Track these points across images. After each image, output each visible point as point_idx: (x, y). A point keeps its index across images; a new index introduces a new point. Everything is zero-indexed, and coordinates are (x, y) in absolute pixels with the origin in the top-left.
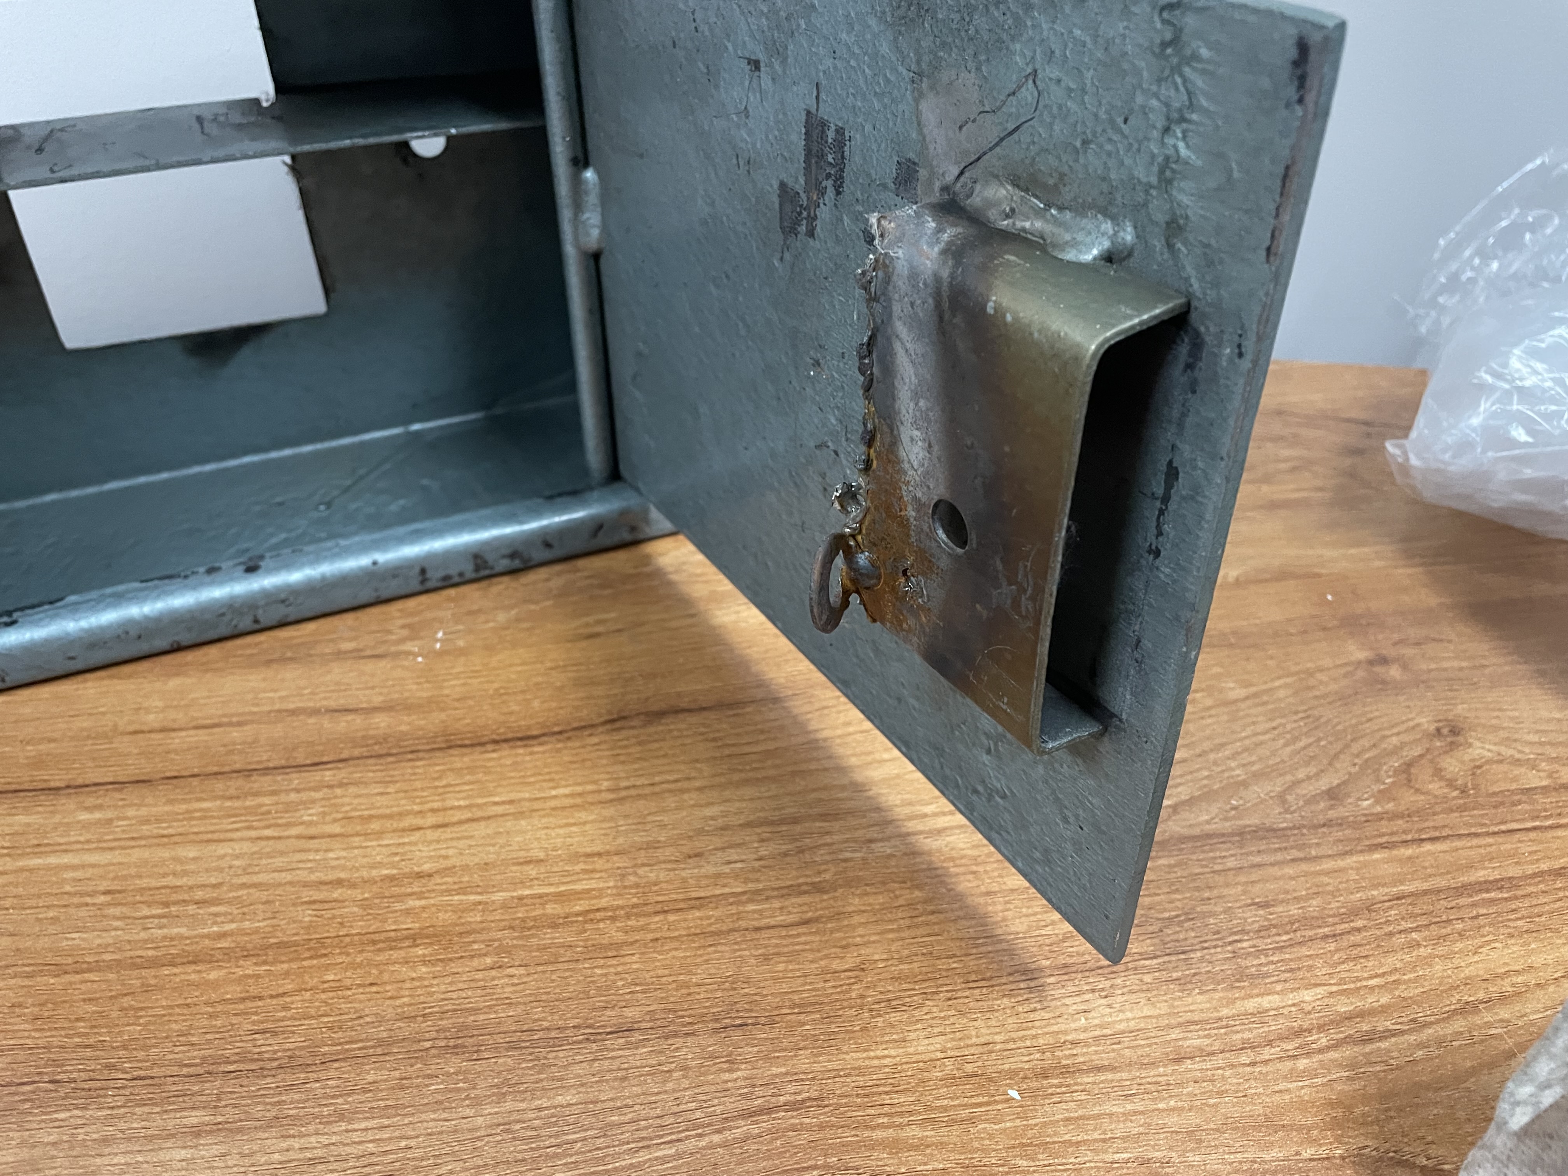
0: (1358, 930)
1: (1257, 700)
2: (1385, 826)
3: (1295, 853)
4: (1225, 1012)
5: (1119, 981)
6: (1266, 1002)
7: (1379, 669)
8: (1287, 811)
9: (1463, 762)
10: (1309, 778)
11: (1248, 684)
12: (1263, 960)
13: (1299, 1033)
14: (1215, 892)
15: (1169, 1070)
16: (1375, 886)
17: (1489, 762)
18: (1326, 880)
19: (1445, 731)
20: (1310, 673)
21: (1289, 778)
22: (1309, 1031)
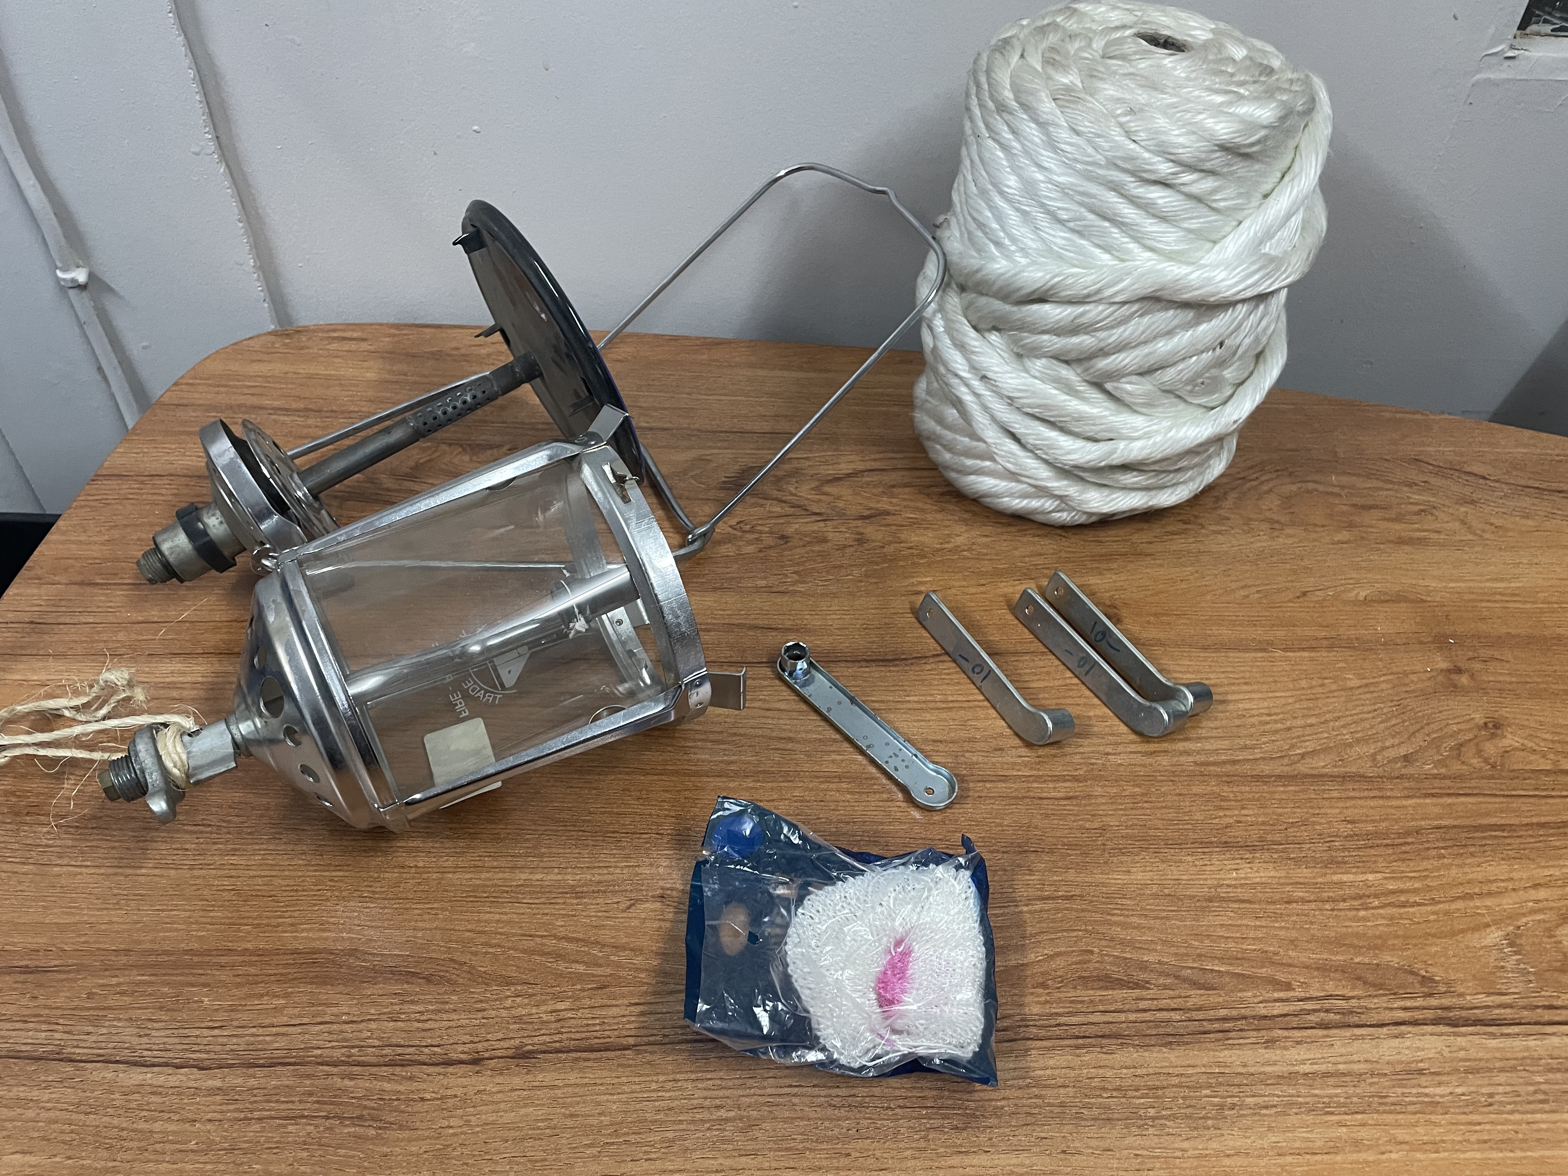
0: (1408, 844)
1: (1366, 690)
2: (1437, 783)
3: (1376, 793)
4: (1320, 880)
5: (1257, 855)
6: (1345, 878)
7: (1454, 677)
8: (1376, 766)
9: (1497, 748)
10: (1393, 746)
11: (1362, 677)
12: (1347, 853)
13: (1361, 897)
14: (1323, 811)
15: (1283, 907)
16: (1422, 819)
17: (1516, 749)
18: (1393, 811)
19: (1490, 725)
20: (1406, 674)
21: (1380, 744)
22: (1369, 897)
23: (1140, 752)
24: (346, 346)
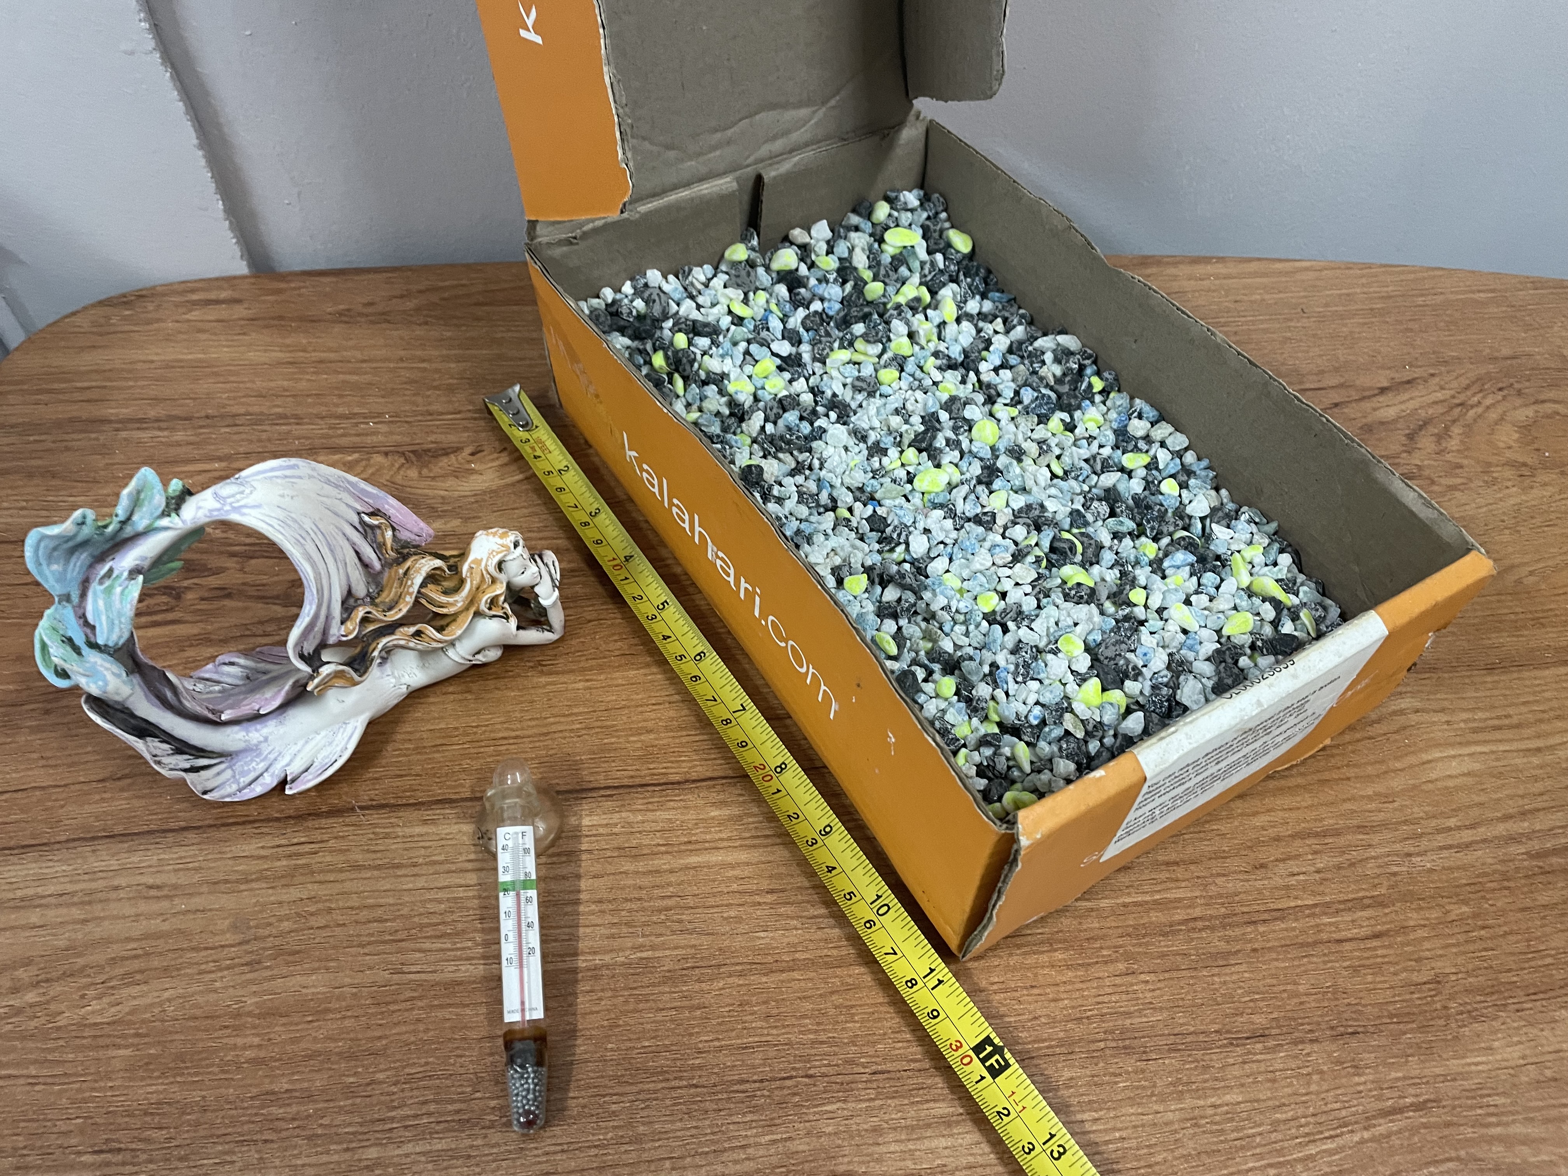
23: (1450, 847)
24: (212, 313)
